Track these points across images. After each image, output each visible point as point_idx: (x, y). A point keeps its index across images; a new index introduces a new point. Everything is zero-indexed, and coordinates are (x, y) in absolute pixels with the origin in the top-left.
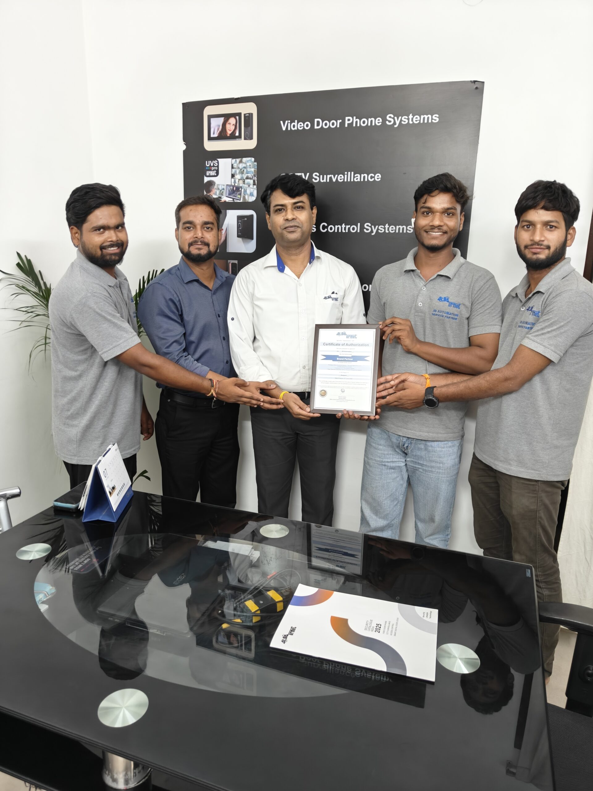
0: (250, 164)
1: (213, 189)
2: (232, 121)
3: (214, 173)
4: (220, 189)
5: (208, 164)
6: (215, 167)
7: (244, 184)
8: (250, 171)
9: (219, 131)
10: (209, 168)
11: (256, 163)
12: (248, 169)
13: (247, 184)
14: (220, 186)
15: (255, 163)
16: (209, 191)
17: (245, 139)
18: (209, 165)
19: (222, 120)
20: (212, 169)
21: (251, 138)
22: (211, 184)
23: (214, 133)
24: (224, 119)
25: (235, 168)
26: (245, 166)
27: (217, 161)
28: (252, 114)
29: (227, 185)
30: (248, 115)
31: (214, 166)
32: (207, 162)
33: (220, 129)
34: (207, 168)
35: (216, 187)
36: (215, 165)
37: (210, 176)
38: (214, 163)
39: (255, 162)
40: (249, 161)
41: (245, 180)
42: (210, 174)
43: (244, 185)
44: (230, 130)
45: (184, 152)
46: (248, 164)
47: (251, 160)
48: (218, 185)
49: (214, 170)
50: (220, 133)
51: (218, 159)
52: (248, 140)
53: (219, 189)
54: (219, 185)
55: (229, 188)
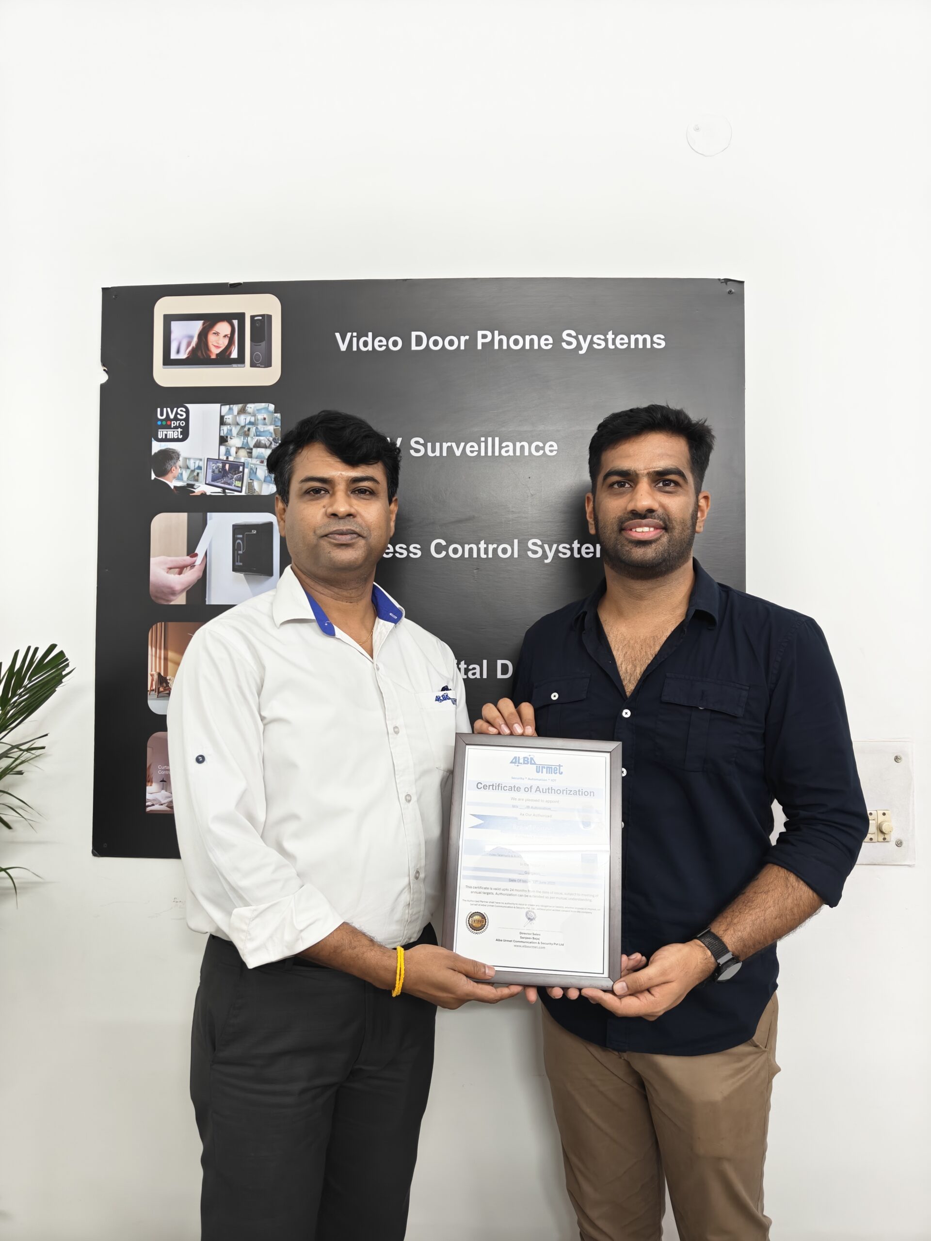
0: (265, 416)
1: (174, 468)
2: (223, 328)
3: (176, 434)
4: (192, 468)
5: (162, 415)
6: (181, 420)
7: (251, 457)
8: (264, 431)
9: (190, 348)
10: (164, 423)
11: (278, 415)
12: (259, 427)
13: (257, 458)
14: (192, 461)
15: (276, 415)
16: (163, 472)
17: (253, 365)
18: (164, 416)
19: (198, 325)
20: (173, 425)
21: (268, 364)
22: (168, 456)
23: (178, 352)
24: (204, 324)
25: (229, 424)
26: (253, 419)
27: (184, 410)
28: (270, 317)
29: (208, 459)
30: (260, 318)
31: (176, 419)
32: (159, 410)
33: (194, 343)
34: (159, 423)
35: (180, 462)
36: (179, 416)
37: (166, 440)
38: (177, 413)
39: (276, 412)
40: (263, 411)
41: (252, 449)
42: (166, 435)
43: (250, 459)
44: (218, 347)
45: (103, 387)
46: (260, 417)
47: (267, 409)
48: (186, 459)
49: (176, 428)
50: (194, 351)
51: (187, 405)
52: (259, 367)
53: (188, 468)
54: (189, 459)
55: (214, 466)
